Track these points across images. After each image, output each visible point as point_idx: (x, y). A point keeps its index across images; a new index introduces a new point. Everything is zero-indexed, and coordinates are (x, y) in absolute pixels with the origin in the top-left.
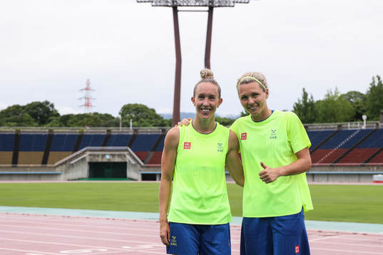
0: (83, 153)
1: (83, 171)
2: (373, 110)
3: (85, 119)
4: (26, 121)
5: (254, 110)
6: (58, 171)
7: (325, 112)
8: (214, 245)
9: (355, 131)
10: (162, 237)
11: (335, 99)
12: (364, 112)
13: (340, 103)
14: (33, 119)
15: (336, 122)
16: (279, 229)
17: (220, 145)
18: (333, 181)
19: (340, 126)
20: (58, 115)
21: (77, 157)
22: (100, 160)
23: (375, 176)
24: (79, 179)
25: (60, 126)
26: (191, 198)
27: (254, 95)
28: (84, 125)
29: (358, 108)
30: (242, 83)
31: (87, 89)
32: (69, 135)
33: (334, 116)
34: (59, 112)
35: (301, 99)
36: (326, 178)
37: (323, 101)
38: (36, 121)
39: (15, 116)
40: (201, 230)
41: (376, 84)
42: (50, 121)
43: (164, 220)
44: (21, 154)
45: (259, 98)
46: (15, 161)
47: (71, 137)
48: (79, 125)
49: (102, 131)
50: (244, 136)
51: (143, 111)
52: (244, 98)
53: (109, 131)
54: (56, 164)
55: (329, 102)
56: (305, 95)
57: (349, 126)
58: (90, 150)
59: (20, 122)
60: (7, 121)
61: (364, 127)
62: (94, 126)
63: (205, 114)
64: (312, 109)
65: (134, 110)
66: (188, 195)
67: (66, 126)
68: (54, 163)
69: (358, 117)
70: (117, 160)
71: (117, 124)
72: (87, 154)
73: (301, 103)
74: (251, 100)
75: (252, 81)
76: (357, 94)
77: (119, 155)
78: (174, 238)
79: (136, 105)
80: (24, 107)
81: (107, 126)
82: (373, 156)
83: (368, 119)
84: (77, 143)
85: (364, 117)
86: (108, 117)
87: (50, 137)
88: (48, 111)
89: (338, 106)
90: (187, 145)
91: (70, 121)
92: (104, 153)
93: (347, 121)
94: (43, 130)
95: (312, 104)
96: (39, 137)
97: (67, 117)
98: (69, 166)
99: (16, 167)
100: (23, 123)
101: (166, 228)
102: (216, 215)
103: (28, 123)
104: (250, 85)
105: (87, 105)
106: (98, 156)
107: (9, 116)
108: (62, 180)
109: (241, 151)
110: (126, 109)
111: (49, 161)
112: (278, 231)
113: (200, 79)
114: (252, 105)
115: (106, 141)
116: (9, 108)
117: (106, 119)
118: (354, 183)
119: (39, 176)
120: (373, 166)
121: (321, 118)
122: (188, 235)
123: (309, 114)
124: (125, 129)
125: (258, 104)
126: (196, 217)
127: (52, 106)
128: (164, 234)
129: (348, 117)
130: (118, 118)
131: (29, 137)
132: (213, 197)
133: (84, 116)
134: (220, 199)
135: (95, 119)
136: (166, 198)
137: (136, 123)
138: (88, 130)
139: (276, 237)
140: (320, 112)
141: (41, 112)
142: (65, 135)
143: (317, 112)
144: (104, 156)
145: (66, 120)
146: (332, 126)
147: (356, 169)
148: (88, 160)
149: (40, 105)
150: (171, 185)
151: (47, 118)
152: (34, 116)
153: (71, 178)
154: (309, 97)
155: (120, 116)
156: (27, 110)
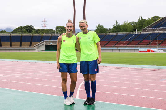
0: (43, 42)
1: (43, 48)
2: (139, 28)
3: (44, 31)
4: (24, 32)
5: (84, 31)
6: (35, 48)
7: (123, 29)
8: (72, 69)
9: (133, 35)
10: (57, 67)
11: (127, 24)
12: (136, 28)
13: (128, 25)
14: (26, 31)
15: (127, 32)
16: (91, 64)
17: (74, 41)
18: (126, 51)
19: (128, 33)
20: (35, 30)
21: (41, 43)
22: (49, 45)
23: (139, 50)
24: (42, 51)
25: (36, 33)
26: (65, 56)
27: (84, 26)
28: (43, 33)
29: (134, 27)
30: (81, 23)
31: (44, 21)
32: (38, 36)
33: (127, 30)
34: (35, 29)
35: (115, 24)
36: (123, 50)
37: (123, 25)
38: (27, 32)
39: (21, 30)
40: (68, 65)
41: (140, 19)
42: (32, 32)
43: (58, 62)
44: (23, 43)
45: (85, 27)
46: (21, 45)
47: (39, 37)
48: (42, 33)
49: (49, 35)
50: (81, 38)
51: (63, 28)
52: (81, 27)
53: (52, 35)
54: (34, 46)
55: (125, 25)
56: (117, 23)
57: (131, 33)
58: (45, 41)
59: (22, 32)
60: (18, 32)
61: (136, 34)
62: (47, 33)
63: (69, 32)
64: (119, 28)
65: (60, 28)
66: (64, 55)
67: (37, 33)
68: (33, 46)
69: (134, 30)
70: (54, 44)
71: (54, 33)
72: (45, 43)
73: (116, 25)
74: (83, 28)
75: (84, 22)
76: (134, 22)
77: (55, 43)
78: (61, 67)
79: (61, 26)
80: (23, 27)
81: (51, 33)
82: (139, 43)
83: (137, 31)
84: (41, 39)
85: (136, 30)
86: (51, 30)
87: (32, 37)
88: (31, 28)
89: (128, 26)
90: (64, 41)
91: (39, 32)
92: (50, 42)
93: (130, 31)
94: (30, 35)
95: (119, 26)
96: (28, 37)
97: (38, 30)
98: (39, 46)
99: (21, 47)
100: (23, 33)
101: (58, 64)
102: (73, 61)
103: (25, 32)
104: (83, 23)
105: (44, 26)
106: (48, 43)
107: (19, 30)
108: (36, 51)
109: (80, 42)
110: (58, 28)
111: (32, 45)
112: (90, 65)
113: (68, 22)
114: (83, 29)
115: (51, 38)
116: (19, 27)
117: (51, 31)
118: (133, 52)
119: (29, 50)
120: (139, 46)
121: (122, 31)
122: (65, 66)
123: (118, 29)
124: (57, 34)
125: (85, 29)
126: (67, 61)
127: (33, 27)
128: (58, 66)
129: (131, 30)
130: (55, 31)
131: (25, 37)
132: (72, 56)
133: (44, 30)
134: (74, 56)
135: (47, 31)
136: (58, 56)
137: (60, 32)
138: (45, 35)
139: (90, 67)
140: (122, 28)
141: (29, 29)
142: (37, 36)
143: (121, 28)
144: (50, 43)
145: (38, 31)
146: (126, 33)
147: (134, 47)
148: (45, 45)
149: (29, 26)
150: (60, 52)
151: (31, 31)
152: (27, 30)
153: (39, 50)
154: (118, 23)
155: (55, 30)
156: (25, 28)
